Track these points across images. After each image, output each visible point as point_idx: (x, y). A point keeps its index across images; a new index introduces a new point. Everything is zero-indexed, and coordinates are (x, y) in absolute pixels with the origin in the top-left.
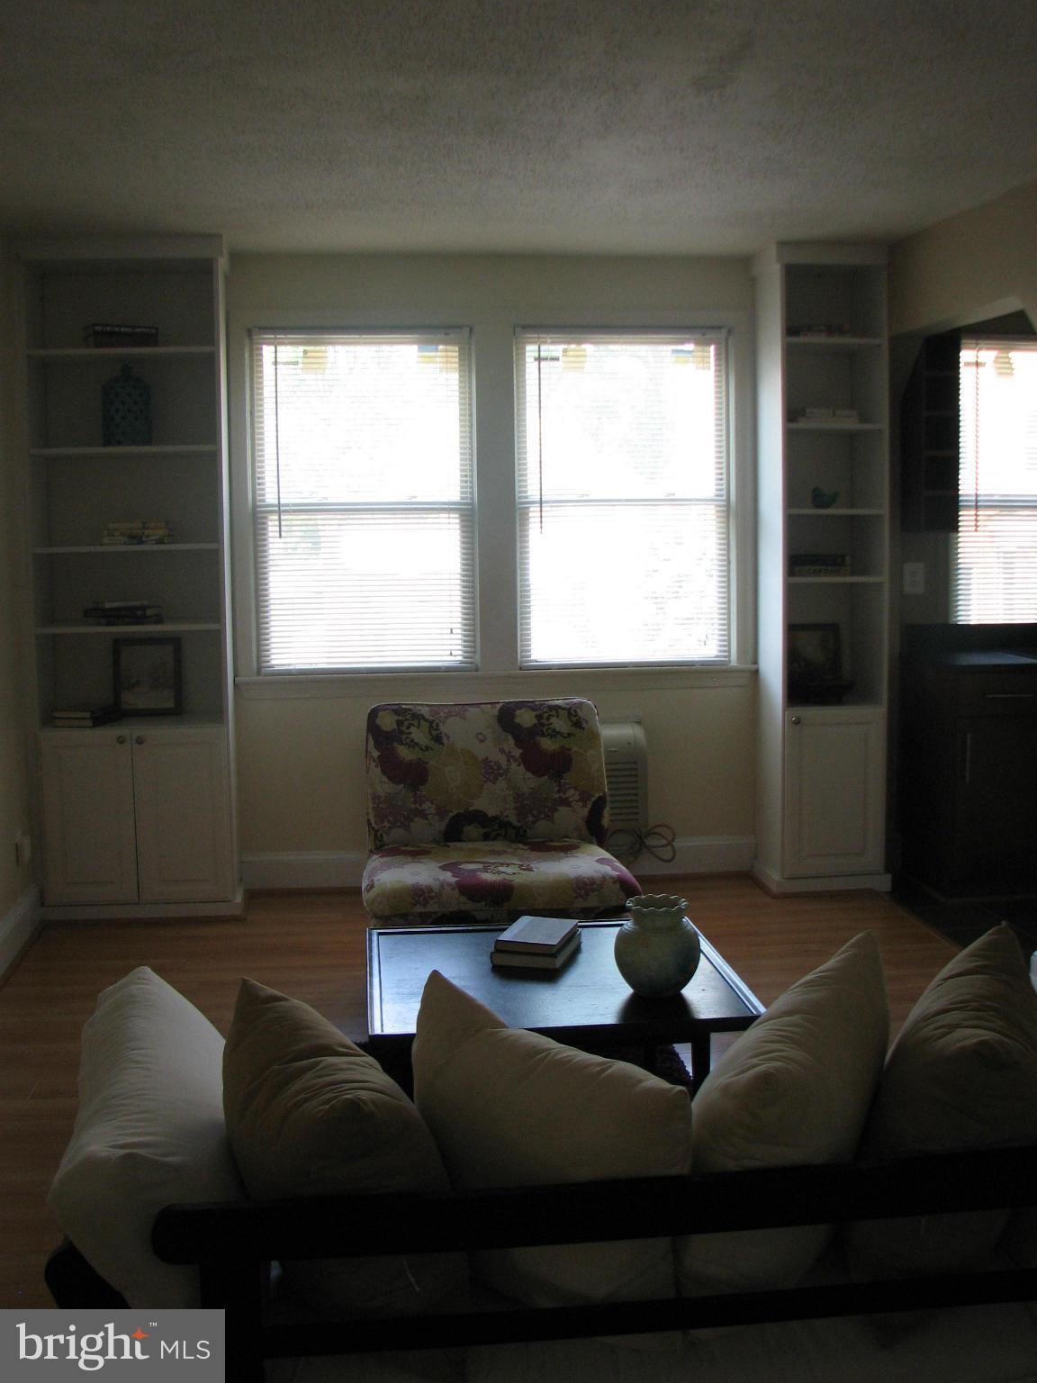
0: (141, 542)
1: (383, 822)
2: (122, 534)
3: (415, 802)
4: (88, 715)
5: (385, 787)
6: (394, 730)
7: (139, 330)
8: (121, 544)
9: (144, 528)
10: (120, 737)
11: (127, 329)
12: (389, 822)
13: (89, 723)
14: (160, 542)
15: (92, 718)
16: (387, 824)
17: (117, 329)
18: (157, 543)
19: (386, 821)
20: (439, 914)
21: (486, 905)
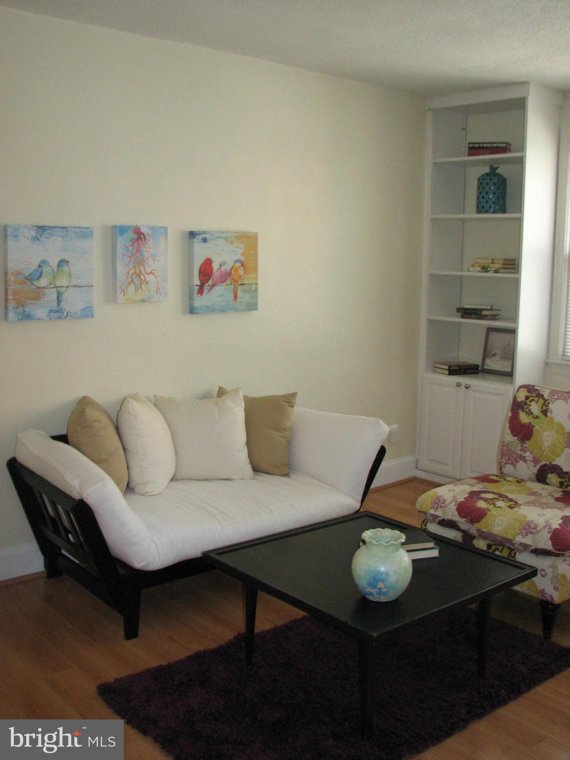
0: (487, 271)
1: (502, 459)
2: (479, 266)
3: (521, 450)
4: (447, 368)
5: (509, 437)
6: (522, 402)
7: (495, 145)
8: (477, 272)
9: (492, 263)
10: (458, 383)
11: (488, 145)
12: (505, 459)
13: (447, 372)
14: (496, 271)
15: (449, 370)
16: (504, 460)
17: (482, 145)
18: (495, 272)
19: (504, 458)
20: (441, 518)
21: (466, 521)
